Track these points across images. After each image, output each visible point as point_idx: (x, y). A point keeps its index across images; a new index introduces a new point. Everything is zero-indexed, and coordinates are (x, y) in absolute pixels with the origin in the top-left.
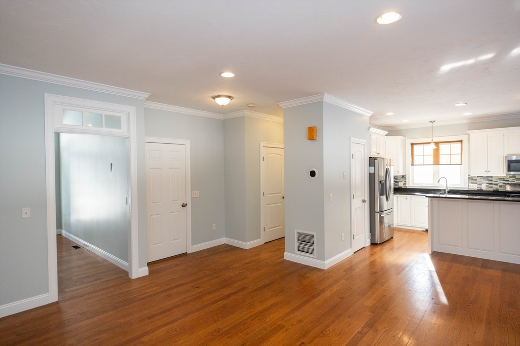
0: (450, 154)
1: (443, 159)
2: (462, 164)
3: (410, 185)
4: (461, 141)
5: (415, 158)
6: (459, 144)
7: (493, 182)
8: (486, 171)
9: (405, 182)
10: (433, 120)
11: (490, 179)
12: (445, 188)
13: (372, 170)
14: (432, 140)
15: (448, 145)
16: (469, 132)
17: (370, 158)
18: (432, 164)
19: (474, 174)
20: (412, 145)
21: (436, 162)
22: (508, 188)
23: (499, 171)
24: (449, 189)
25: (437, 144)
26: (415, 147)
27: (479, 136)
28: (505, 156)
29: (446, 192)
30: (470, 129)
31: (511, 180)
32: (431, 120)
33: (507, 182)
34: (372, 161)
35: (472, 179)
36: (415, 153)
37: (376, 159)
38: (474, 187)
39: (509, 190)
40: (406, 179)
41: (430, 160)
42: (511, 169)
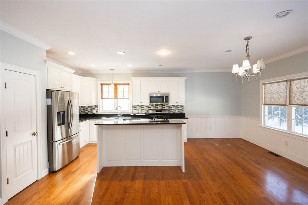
0: (123, 92)
1: (120, 95)
2: (129, 98)
3: (100, 112)
4: (129, 84)
5: (104, 94)
6: (128, 86)
7: (144, 109)
8: (140, 102)
9: (97, 110)
10: (112, 69)
11: (142, 107)
12: (120, 113)
13: (49, 102)
14: (112, 82)
15: (122, 86)
16: (132, 78)
17: (47, 90)
18: (113, 98)
19: (135, 104)
20: (102, 84)
21: (116, 97)
22: (151, 112)
23: (146, 102)
24: (123, 113)
25: (116, 85)
26: (104, 86)
27: (137, 81)
28: (149, 93)
29: (121, 116)
30: (133, 77)
31: (151, 107)
32: (111, 69)
33: (150, 109)
34: (49, 93)
35: (134, 107)
36: (104, 90)
37: (53, 91)
38: (135, 112)
39: (151, 113)
40: (97, 108)
41: (112, 95)
42: (152, 101)
